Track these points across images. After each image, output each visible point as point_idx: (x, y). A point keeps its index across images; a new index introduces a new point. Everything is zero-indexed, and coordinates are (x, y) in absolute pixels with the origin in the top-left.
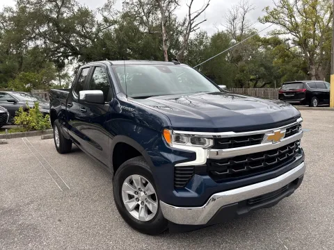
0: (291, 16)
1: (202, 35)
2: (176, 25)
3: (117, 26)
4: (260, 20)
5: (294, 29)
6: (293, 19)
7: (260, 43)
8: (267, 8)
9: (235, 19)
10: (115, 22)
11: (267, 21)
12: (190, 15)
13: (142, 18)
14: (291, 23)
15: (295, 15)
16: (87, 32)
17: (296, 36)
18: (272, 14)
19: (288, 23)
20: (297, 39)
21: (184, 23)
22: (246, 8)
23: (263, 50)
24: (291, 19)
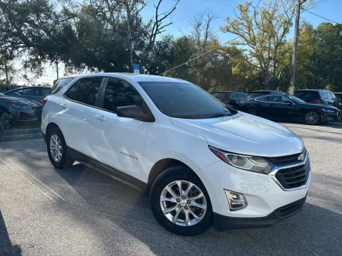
0: (250, 28)
3: (77, 20)
4: (222, 29)
5: (252, 42)
6: (251, 32)
7: (222, 51)
8: (228, 19)
9: (199, 25)
10: (73, 16)
11: (228, 31)
12: (157, 16)
13: (104, 14)
14: (249, 35)
15: (253, 28)
16: (42, 22)
17: (253, 48)
18: (232, 24)
19: (246, 34)
20: (254, 51)
21: (149, 25)
22: (211, 16)
23: (222, 58)
24: (249, 31)
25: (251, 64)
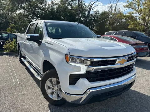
0: (139, 5)
1: (96, 12)
2: (85, 7)
3: (57, 6)
4: (124, 7)
5: (140, 12)
6: (140, 7)
7: (124, 17)
8: (128, 1)
9: (112, 5)
10: (56, 4)
11: (127, 7)
12: (91, 2)
13: (69, 2)
14: (139, 9)
15: (141, 5)
16: (43, 8)
17: (141, 15)
18: (130, 4)
19: (137, 8)
20: (141, 16)
21: (88, 6)
23: (125, 21)
24: (139, 7)
25: (139, 23)
